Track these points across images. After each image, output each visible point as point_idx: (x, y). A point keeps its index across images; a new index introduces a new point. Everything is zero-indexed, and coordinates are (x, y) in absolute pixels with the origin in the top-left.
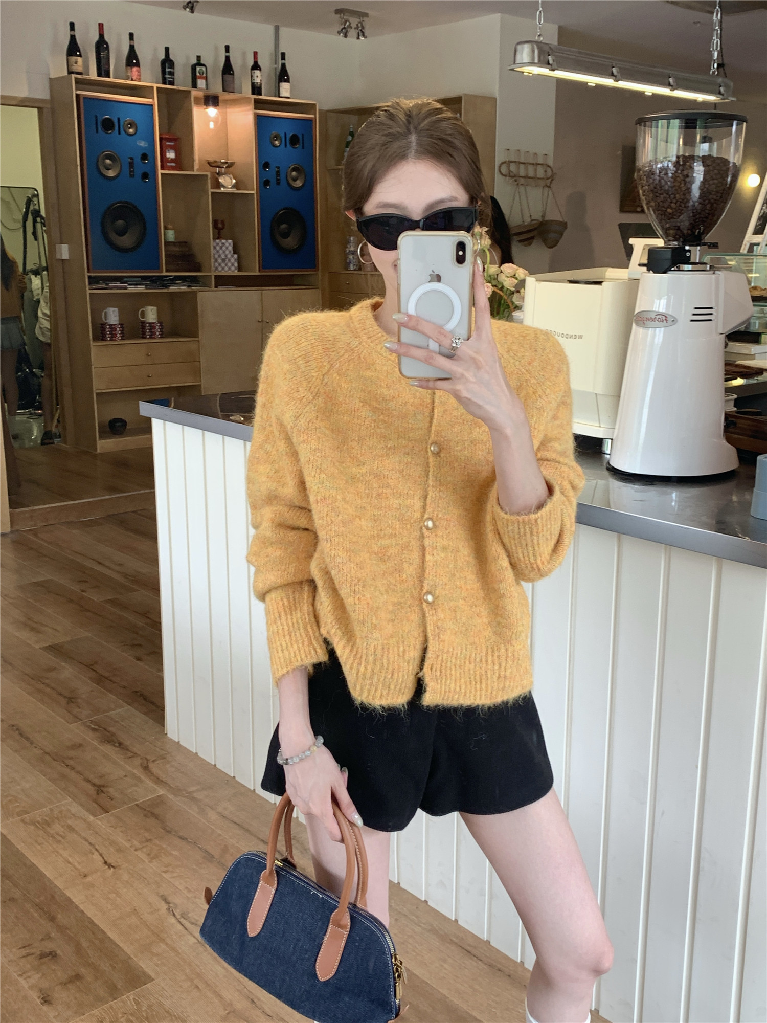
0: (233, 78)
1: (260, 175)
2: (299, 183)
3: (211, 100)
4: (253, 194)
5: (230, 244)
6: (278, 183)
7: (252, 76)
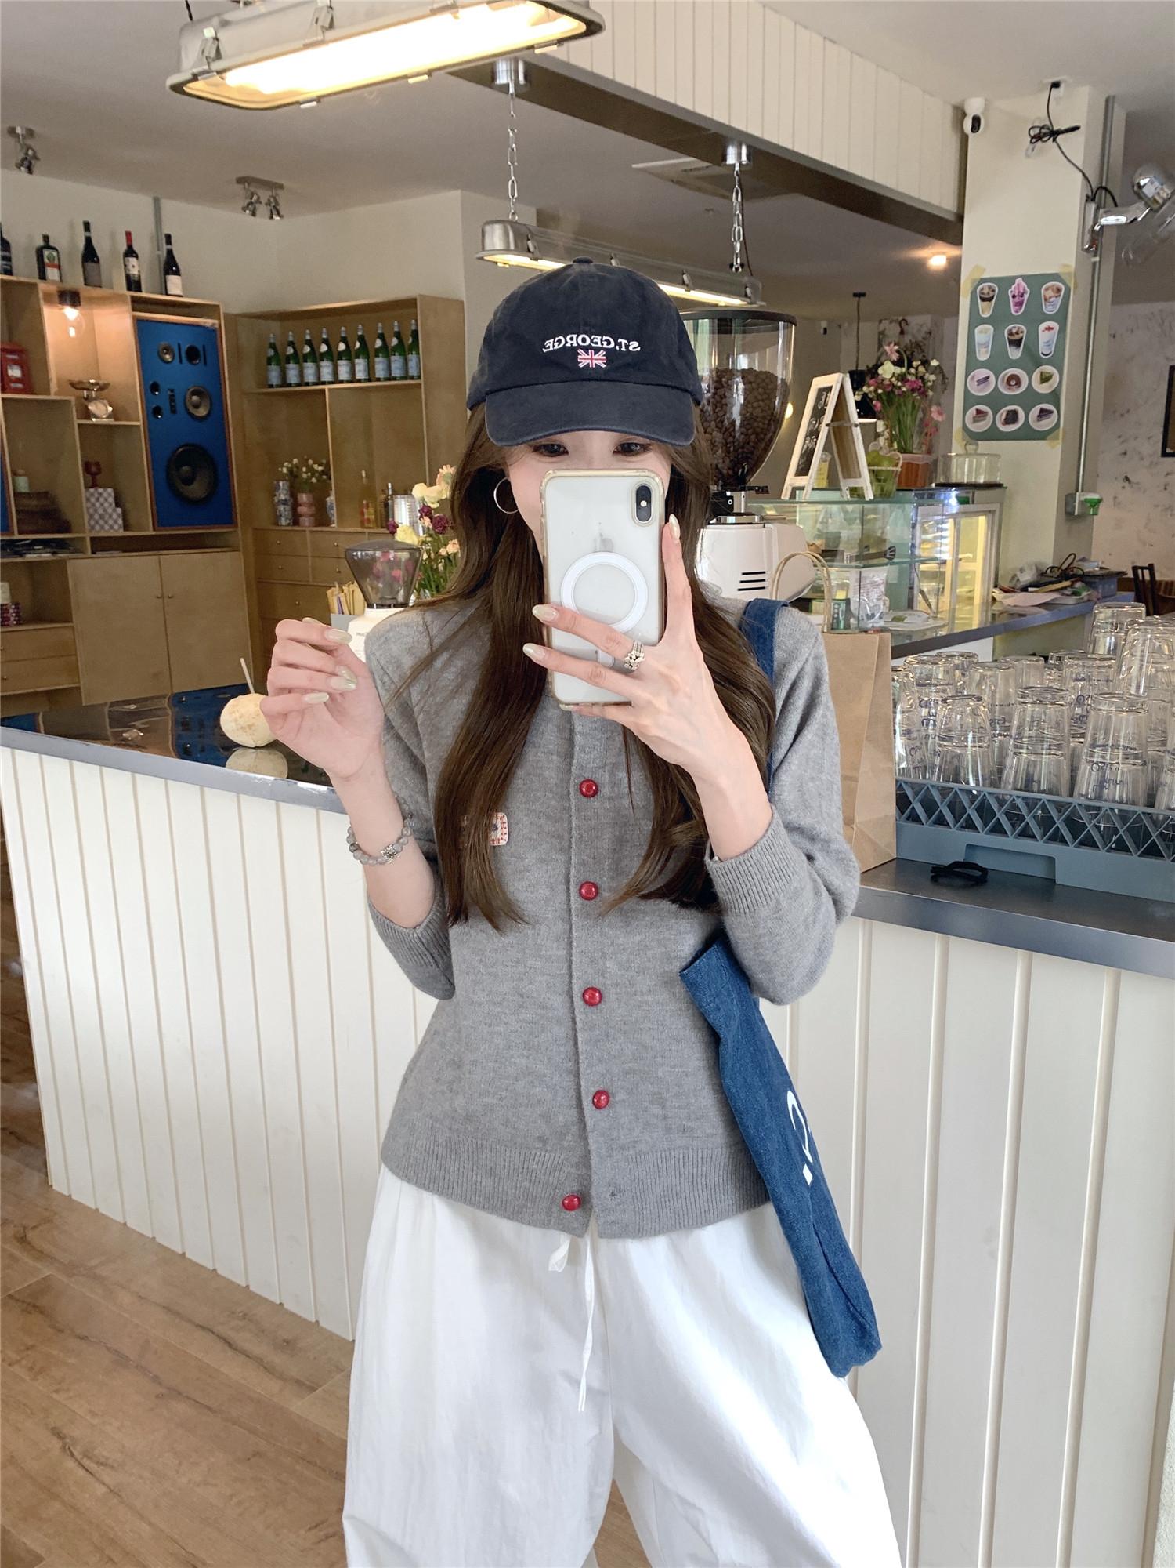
0: (99, 267)
1: (146, 401)
2: (202, 412)
3: (71, 297)
4: (138, 426)
5: (110, 495)
6: (173, 410)
7: (125, 265)
